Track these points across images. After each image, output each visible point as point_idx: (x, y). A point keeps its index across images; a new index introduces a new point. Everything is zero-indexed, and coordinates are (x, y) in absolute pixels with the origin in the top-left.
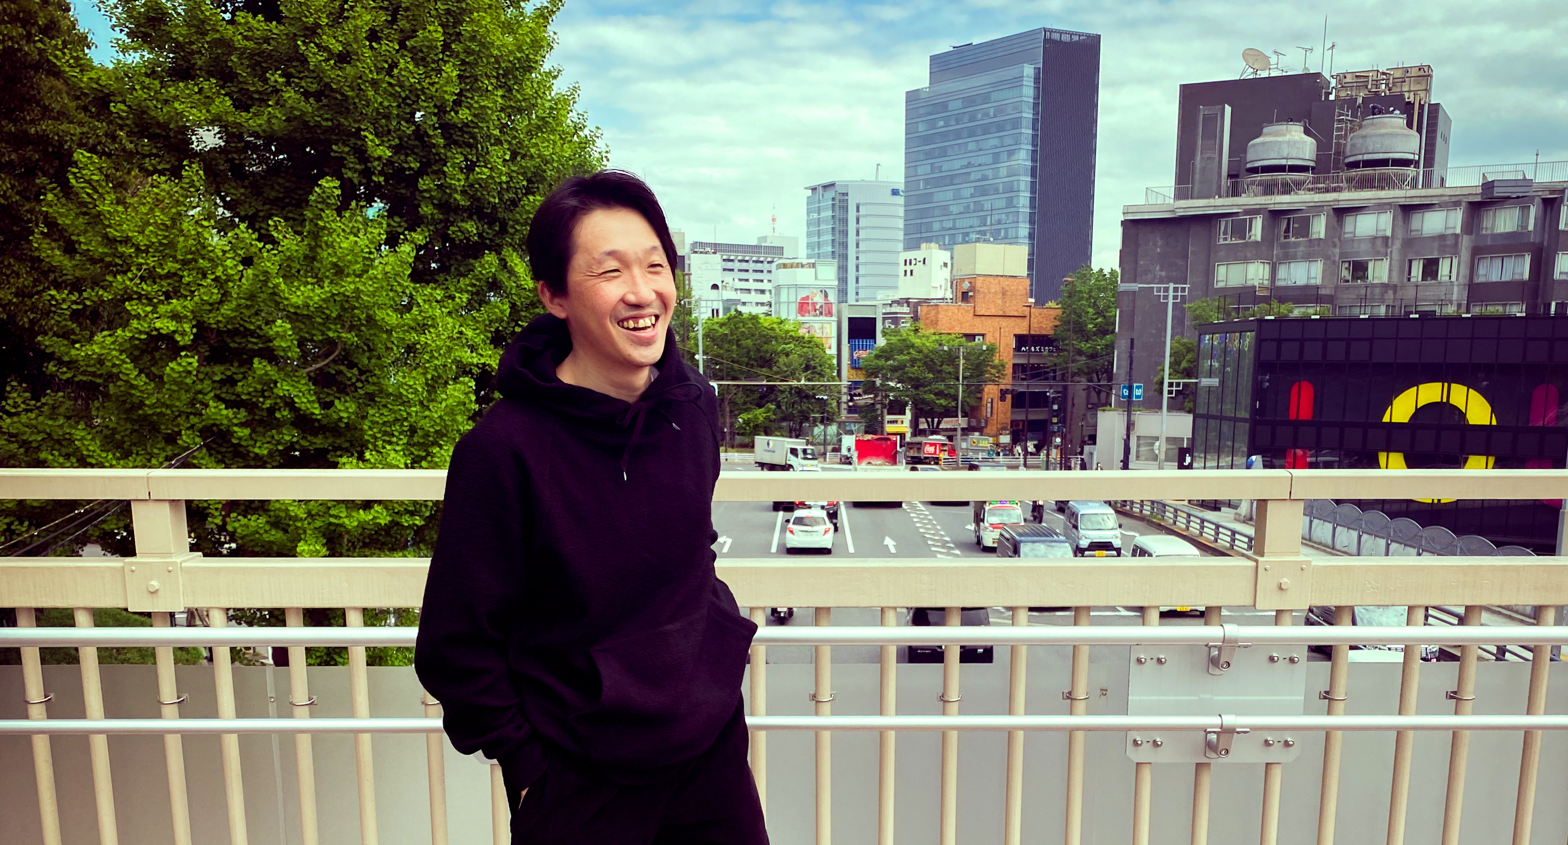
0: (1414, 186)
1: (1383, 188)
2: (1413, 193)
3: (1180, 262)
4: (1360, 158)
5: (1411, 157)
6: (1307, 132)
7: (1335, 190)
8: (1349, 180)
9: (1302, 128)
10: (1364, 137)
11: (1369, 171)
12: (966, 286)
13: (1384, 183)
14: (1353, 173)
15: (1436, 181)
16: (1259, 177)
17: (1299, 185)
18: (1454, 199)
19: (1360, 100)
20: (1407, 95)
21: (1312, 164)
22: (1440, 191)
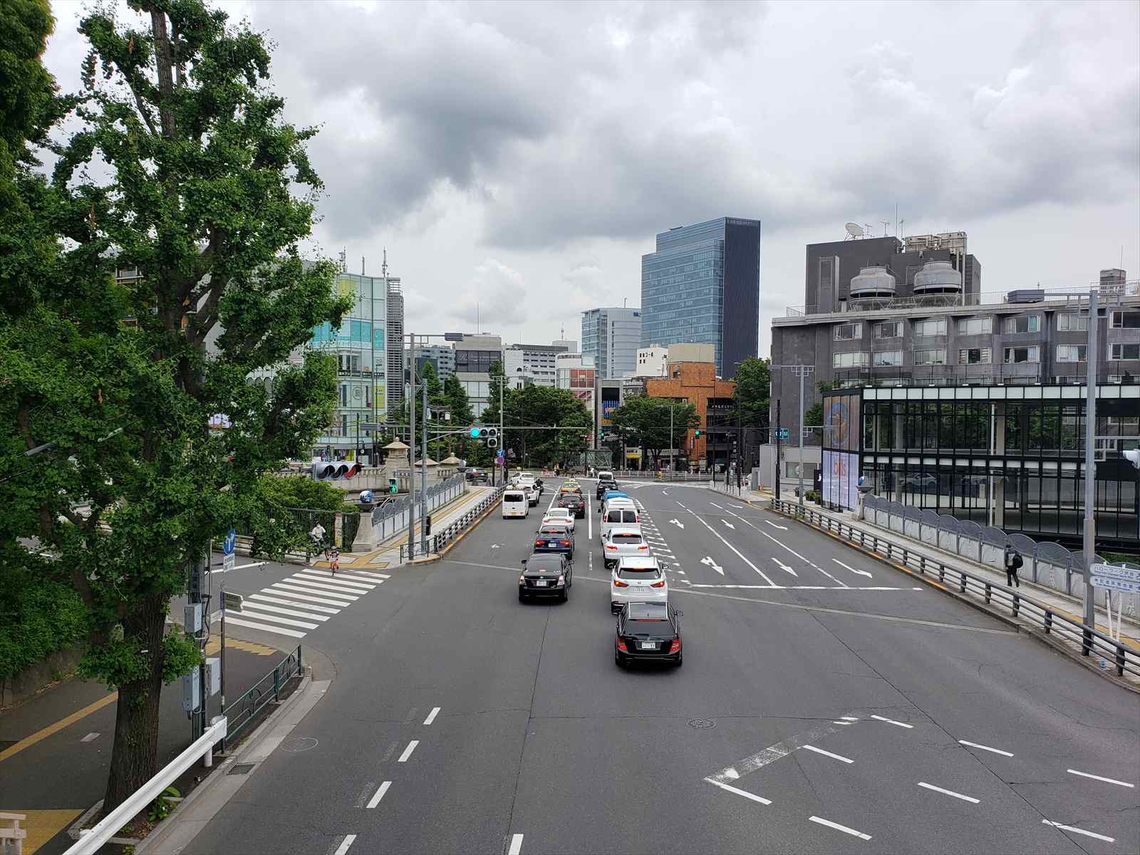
0: (960, 304)
1: (939, 306)
2: (958, 308)
3: (811, 353)
4: (924, 287)
5: (956, 287)
6: (889, 272)
7: (908, 307)
8: (918, 301)
9: (885, 270)
10: (925, 275)
11: (929, 296)
12: (676, 369)
13: (941, 302)
14: (920, 296)
15: (974, 300)
16: (860, 300)
17: (885, 304)
18: (987, 312)
19: (921, 253)
20: (951, 249)
21: (894, 292)
22: (976, 307)
